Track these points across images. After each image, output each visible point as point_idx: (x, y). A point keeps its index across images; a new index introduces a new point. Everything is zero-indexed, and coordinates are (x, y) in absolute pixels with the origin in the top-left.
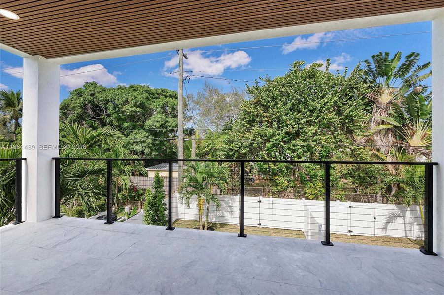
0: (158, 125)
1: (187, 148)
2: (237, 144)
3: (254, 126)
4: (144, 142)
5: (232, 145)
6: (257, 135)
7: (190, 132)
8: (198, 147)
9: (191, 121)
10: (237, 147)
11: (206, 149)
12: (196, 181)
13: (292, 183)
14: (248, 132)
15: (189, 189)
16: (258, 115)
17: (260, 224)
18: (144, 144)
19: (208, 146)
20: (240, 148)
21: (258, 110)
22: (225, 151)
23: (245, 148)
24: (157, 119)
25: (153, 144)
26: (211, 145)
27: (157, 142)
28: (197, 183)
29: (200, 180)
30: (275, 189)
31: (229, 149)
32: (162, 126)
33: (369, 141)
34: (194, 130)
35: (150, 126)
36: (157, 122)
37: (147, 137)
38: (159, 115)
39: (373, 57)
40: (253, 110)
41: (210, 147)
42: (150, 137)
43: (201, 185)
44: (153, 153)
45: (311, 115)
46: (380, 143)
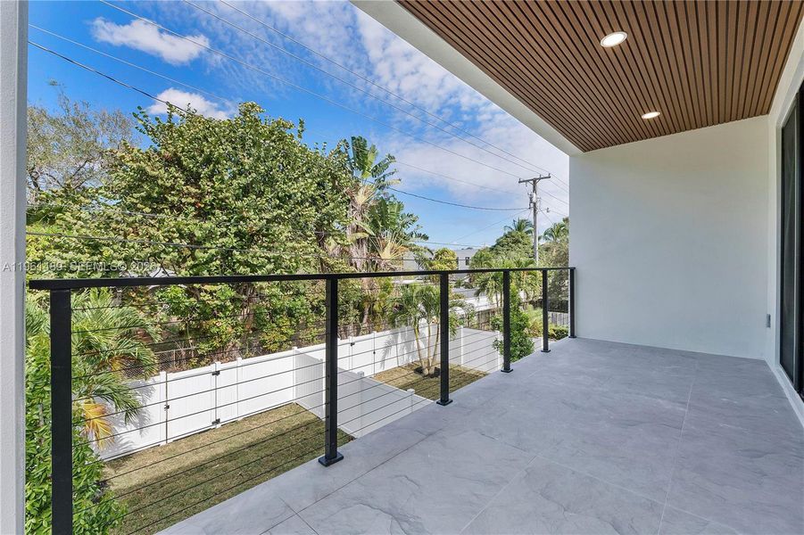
13: (240, 329)
16: (172, 188)
17: (218, 421)
30: (204, 347)
33: (344, 252)
39: (353, 138)
45: (279, 207)
46: (355, 255)
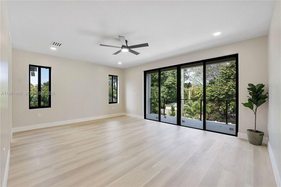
0: (171, 83)
1: (186, 95)
2: (217, 93)
3: (230, 81)
4: (164, 92)
5: (213, 93)
6: (231, 87)
7: (188, 86)
8: (193, 94)
9: (189, 79)
10: (217, 95)
11: (197, 96)
12: (190, 111)
14: (225, 85)
15: (187, 114)
18: (164, 93)
19: (198, 94)
20: (219, 95)
21: (232, 71)
22: (209, 97)
23: (222, 95)
24: (170, 80)
25: (168, 93)
26: (200, 93)
27: (170, 92)
28: (191, 112)
29: (192, 110)
31: (212, 95)
32: (172, 83)
34: (190, 84)
35: (167, 84)
36: (170, 82)
37: (165, 89)
38: (171, 78)
40: (228, 71)
41: (199, 95)
42: (167, 89)
43: (193, 113)
44: (168, 97)
